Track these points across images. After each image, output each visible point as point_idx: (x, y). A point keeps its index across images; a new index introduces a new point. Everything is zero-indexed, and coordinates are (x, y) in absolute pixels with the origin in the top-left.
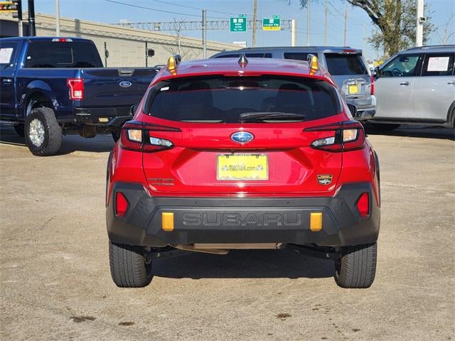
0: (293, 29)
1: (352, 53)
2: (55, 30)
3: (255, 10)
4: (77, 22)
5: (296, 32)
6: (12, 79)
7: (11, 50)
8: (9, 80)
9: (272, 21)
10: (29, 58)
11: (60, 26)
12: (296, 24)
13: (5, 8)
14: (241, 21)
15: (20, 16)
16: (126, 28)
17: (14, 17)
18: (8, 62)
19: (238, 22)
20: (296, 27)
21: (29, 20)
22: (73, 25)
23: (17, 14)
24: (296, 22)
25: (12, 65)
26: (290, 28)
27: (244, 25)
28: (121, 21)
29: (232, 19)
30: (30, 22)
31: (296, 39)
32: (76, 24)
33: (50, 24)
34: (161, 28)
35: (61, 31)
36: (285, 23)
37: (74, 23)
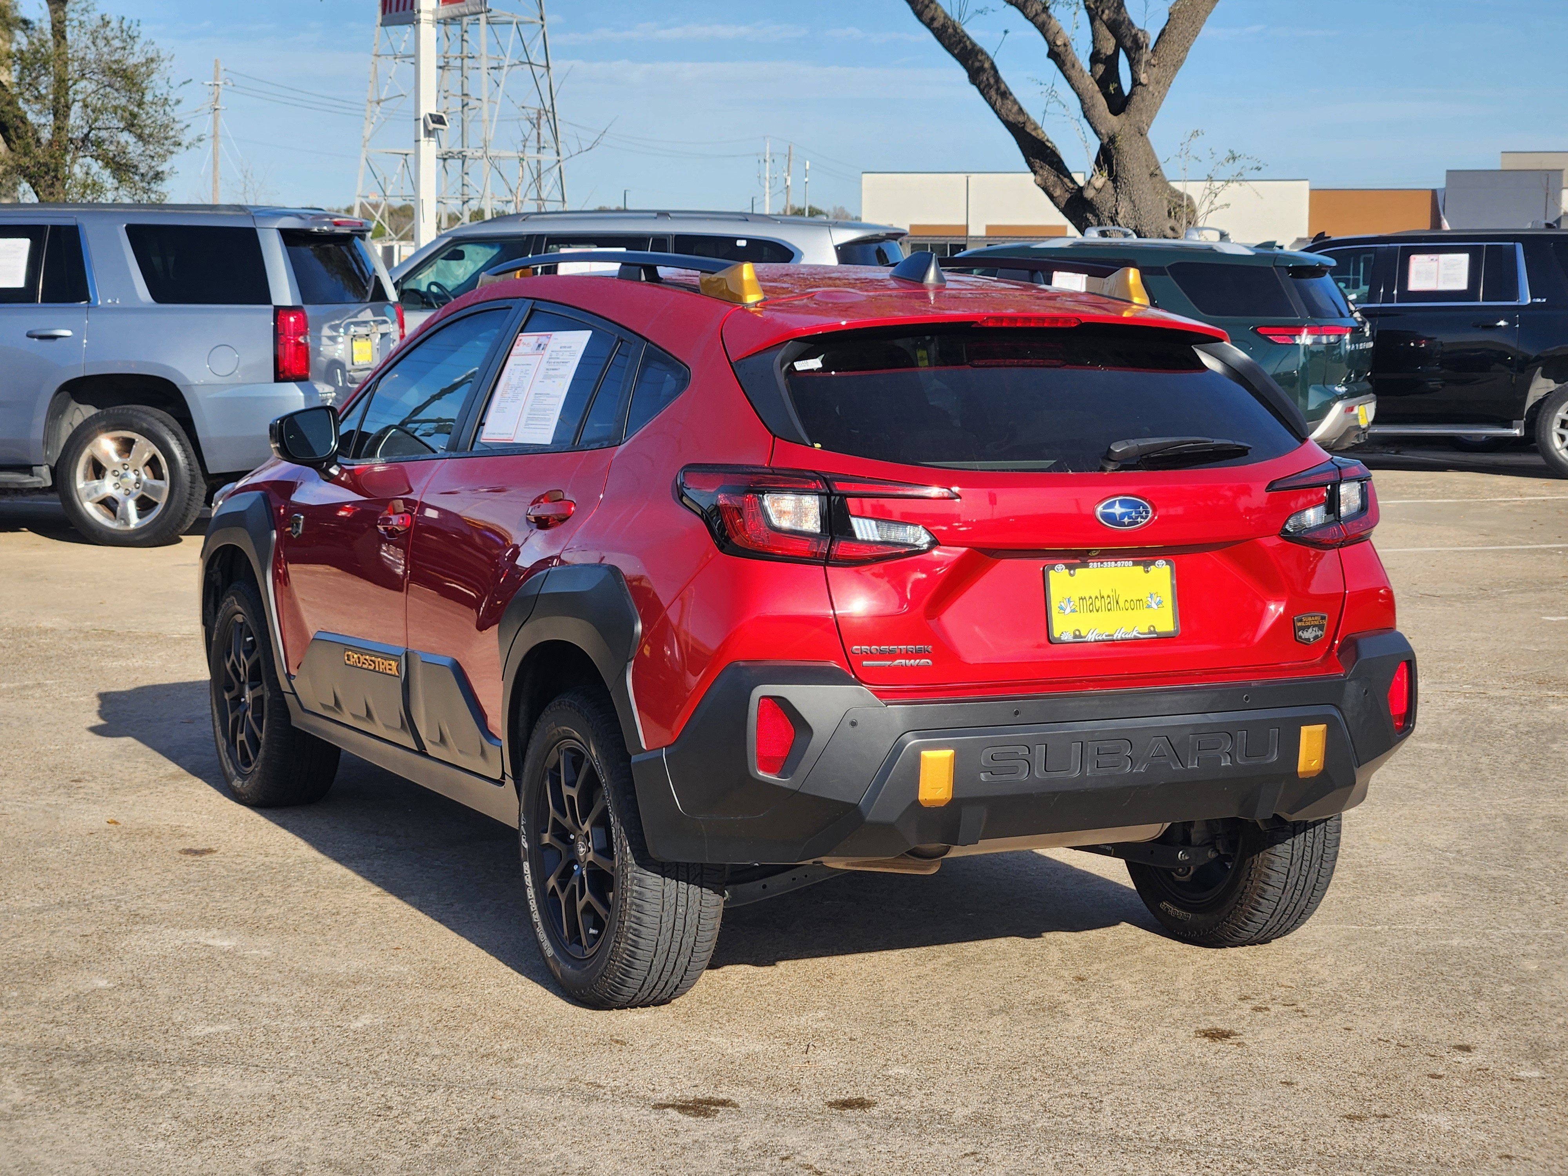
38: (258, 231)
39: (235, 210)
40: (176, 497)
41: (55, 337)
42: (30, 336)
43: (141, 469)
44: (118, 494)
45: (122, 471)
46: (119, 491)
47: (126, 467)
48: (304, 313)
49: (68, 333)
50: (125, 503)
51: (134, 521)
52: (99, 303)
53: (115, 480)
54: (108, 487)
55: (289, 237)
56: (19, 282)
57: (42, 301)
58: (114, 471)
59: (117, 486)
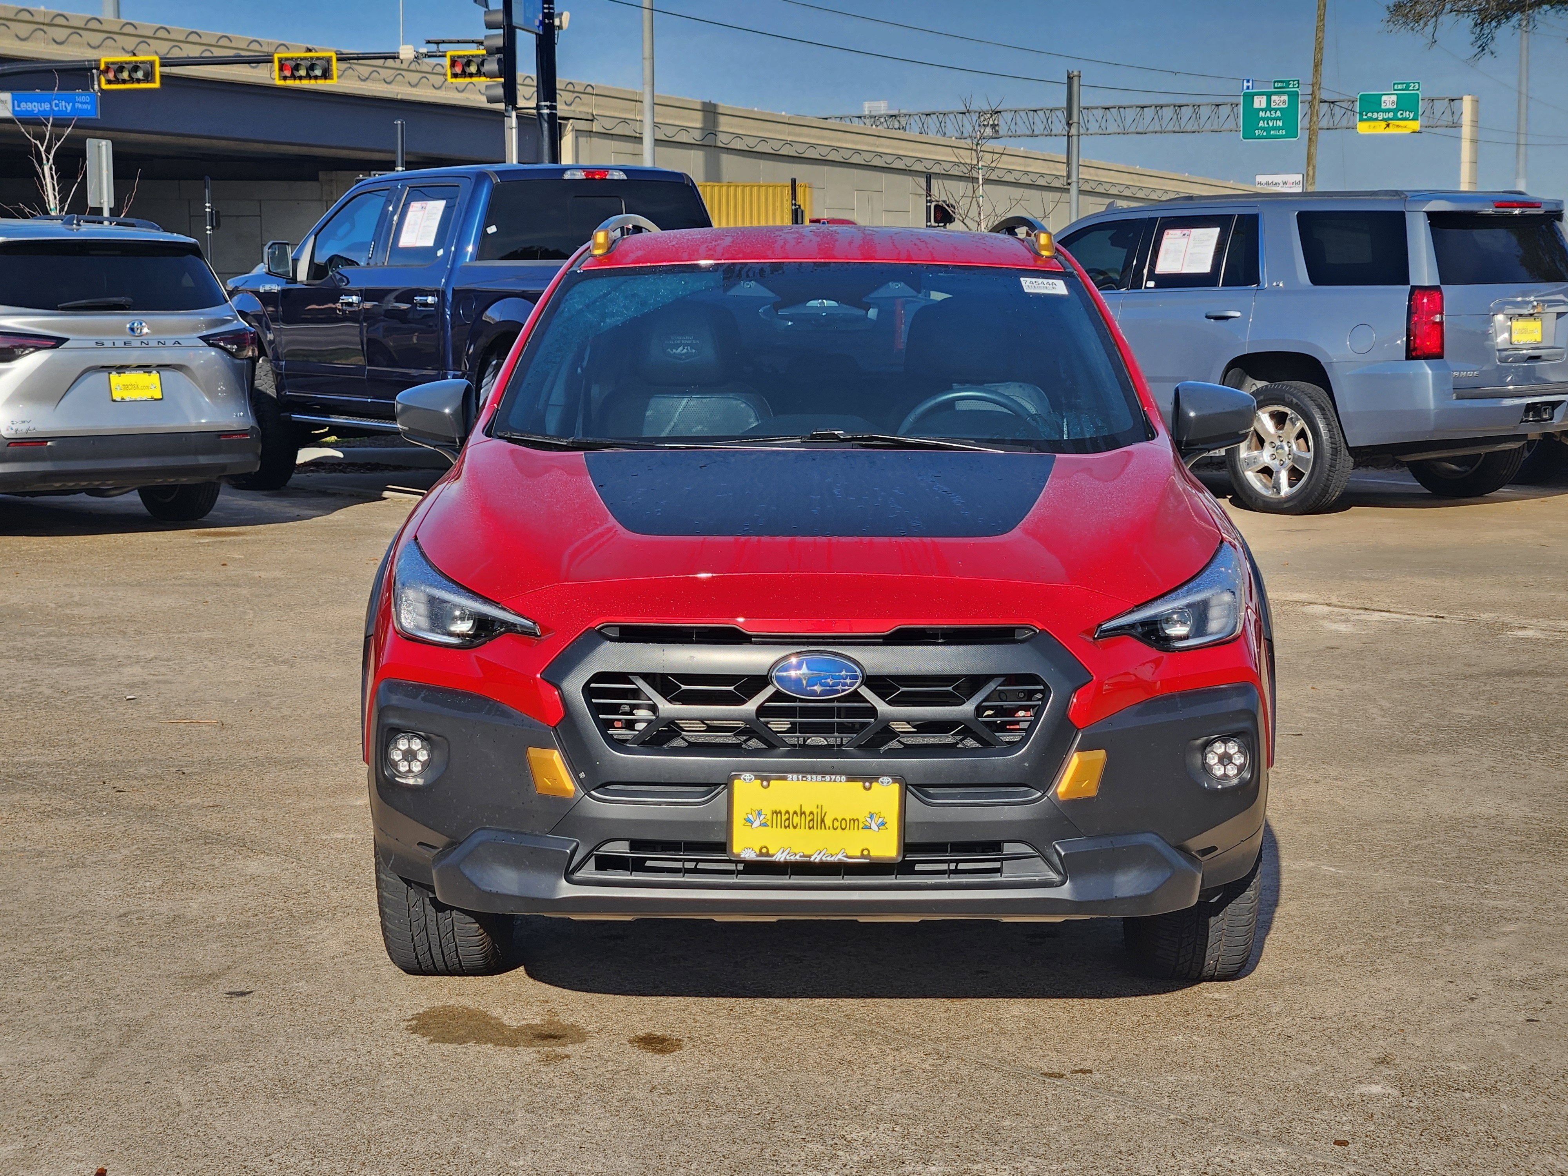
0: (1466, 131)
1: (1529, 211)
2: (639, 140)
3: (1317, 65)
4: (710, 111)
5: (1474, 141)
6: (440, 294)
7: (441, 204)
8: (430, 300)
9: (1389, 101)
10: (492, 229)
11: (656, 125)
12: (1476, 113)
13: (473, 69)
14: (1281, 101)
15: (510, 96)
16: (881, 130)
17: (491, 100)
18: (429, 242)
19: (1269, 108)
20: (1475, 123)
21: (538, 108)
22: (696, 121)
23: (500, 91)
24: (1476, 102)
25: (440, 253)
26: (1456, 125)
27: (1289, 115)
28: (867, 108)
29: (1249, 97)
30: (540, 115)
31: (1474, 162)
32: (705, 120)
33: (625, 121)
34: (1003, 130)
35: (658, 142)
36: (1439, 106)
37: (699, 115)
38: (1407, 215)
39: (1391, 195)
40: (1317, 468)
41: (1227, 318)
42: (1207, 317)
43: (1293, 442)
44: (1273, 464)
45: (1278, 443)
46: (1274, 461)
47: (1281, 439)
48: (1441, 293)
49: (1238, 314)
50: (1278, 472)
51: (1285, 490)
52: (1266, 286)
53: (1272, 451)
54: (1266, 457)
55: (1436, 220)
56: (1206, 268)
57: (1222, 286)
58: (1272, 443)
59: (1273, 457)
